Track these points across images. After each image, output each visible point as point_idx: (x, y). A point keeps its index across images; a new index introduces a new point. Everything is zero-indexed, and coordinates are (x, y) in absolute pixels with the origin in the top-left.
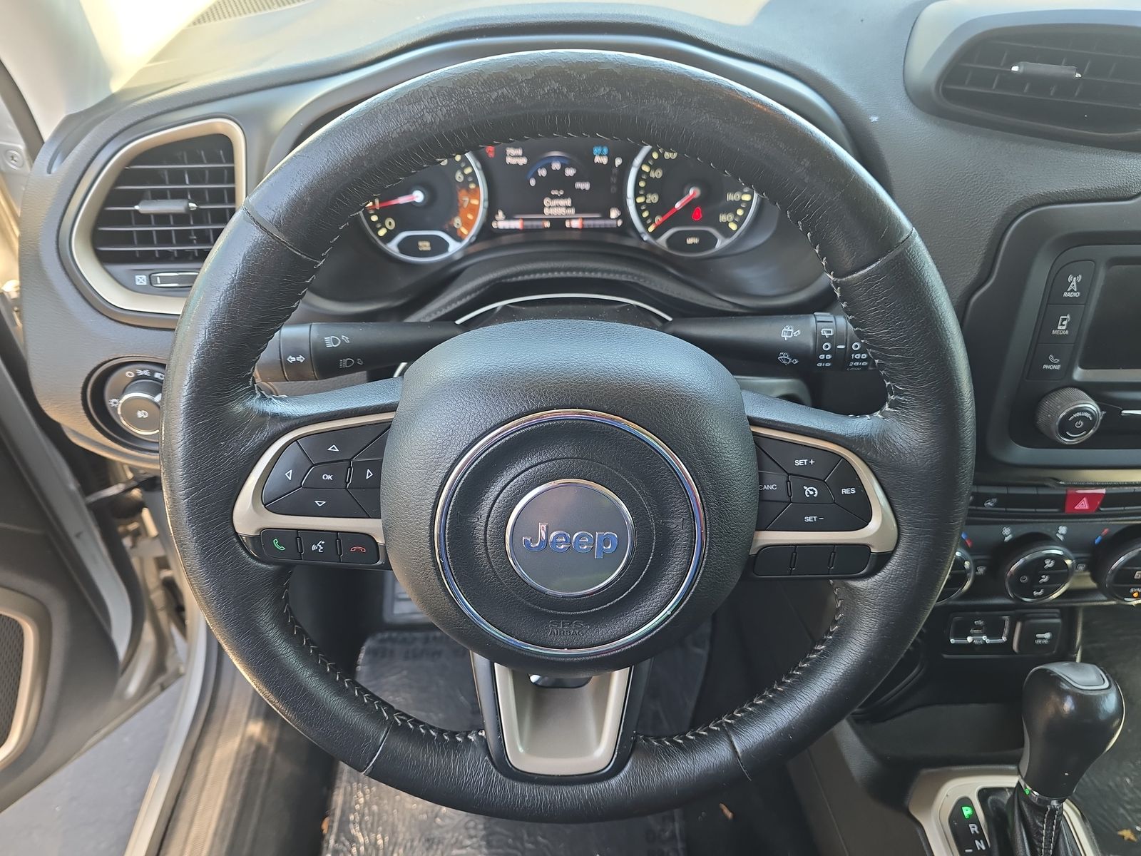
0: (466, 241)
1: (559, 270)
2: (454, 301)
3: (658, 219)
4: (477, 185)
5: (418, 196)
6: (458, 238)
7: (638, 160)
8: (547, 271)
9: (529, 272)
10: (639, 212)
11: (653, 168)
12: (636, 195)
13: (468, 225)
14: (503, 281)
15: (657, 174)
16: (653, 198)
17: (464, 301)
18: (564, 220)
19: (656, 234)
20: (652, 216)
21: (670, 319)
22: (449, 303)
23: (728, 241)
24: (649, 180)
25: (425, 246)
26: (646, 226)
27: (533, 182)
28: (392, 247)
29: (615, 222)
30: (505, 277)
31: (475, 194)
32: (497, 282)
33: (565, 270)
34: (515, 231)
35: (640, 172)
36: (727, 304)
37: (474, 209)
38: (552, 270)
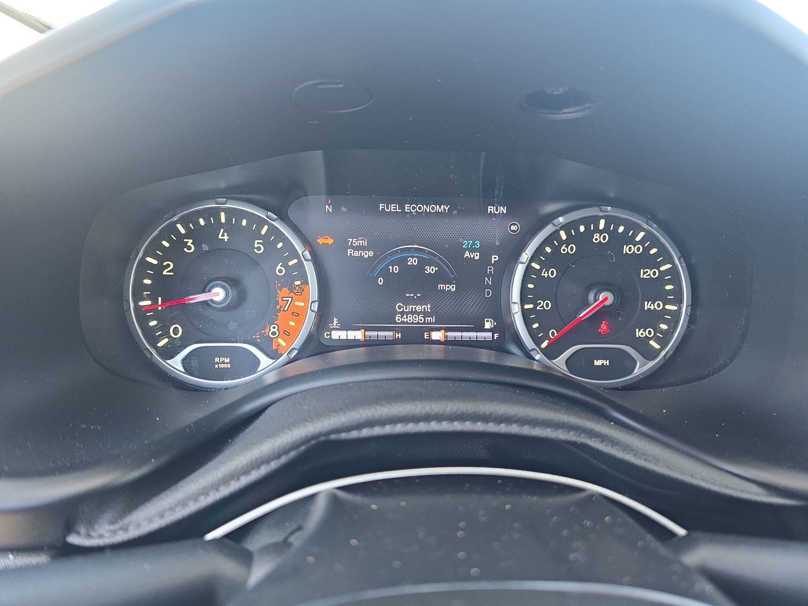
0: (284, 358)
1: (439, 418)
2: (234, 476)
3: (553, 333)
4: (305, 282)
5: (218, 294)
6: (273, 354)
7: (525, 256)
8: (416, 419)
9: (382, 422)
10: (527, 322)
11: (545, 265)
12: (523, 300)
13: (288, 334)
14: (333, 437)
15: (551, 273)
16: (545, 305)
17: (254, 476)
18: (422, 330)
19: (551, 353)
20: (544, 328)
21: (681, 531)
22: (226, 480)
23: (651, 364)
24: (540, 281)
25: (223, 363)
26: (538, 342)
27: (381, 281)
28: (176, 364)
29: (490, 334)
30: (337, 431)
31: (301, 292)
32: (322, 439)
33: (452, 418)
34: (354, 344)
35: (528, 270)
36: (754, 488)
37: (298, 315)
38: (427, 418)
